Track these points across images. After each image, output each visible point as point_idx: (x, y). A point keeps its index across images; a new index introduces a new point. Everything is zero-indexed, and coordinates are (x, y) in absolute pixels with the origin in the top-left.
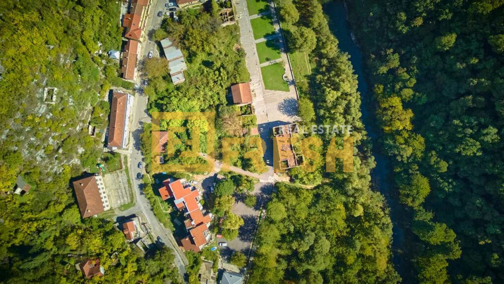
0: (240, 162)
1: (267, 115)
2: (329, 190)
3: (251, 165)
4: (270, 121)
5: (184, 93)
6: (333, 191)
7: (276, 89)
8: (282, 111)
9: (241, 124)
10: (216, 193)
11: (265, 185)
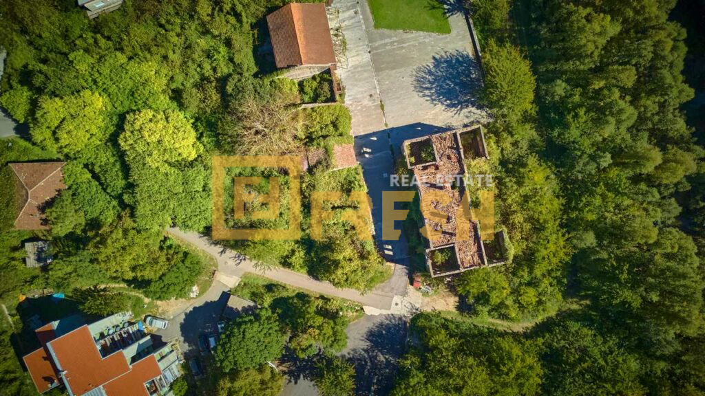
0: (302, 254)
1: (382, 107)
2: (587, 336)
3: (336, 264)
4: (390, 126)
5: (114, 37)
6: (600, 340)
7: (407, 26)
8: (427, 92)
9: (301, 134)
10: (222, 361)
11: (381, 324)
